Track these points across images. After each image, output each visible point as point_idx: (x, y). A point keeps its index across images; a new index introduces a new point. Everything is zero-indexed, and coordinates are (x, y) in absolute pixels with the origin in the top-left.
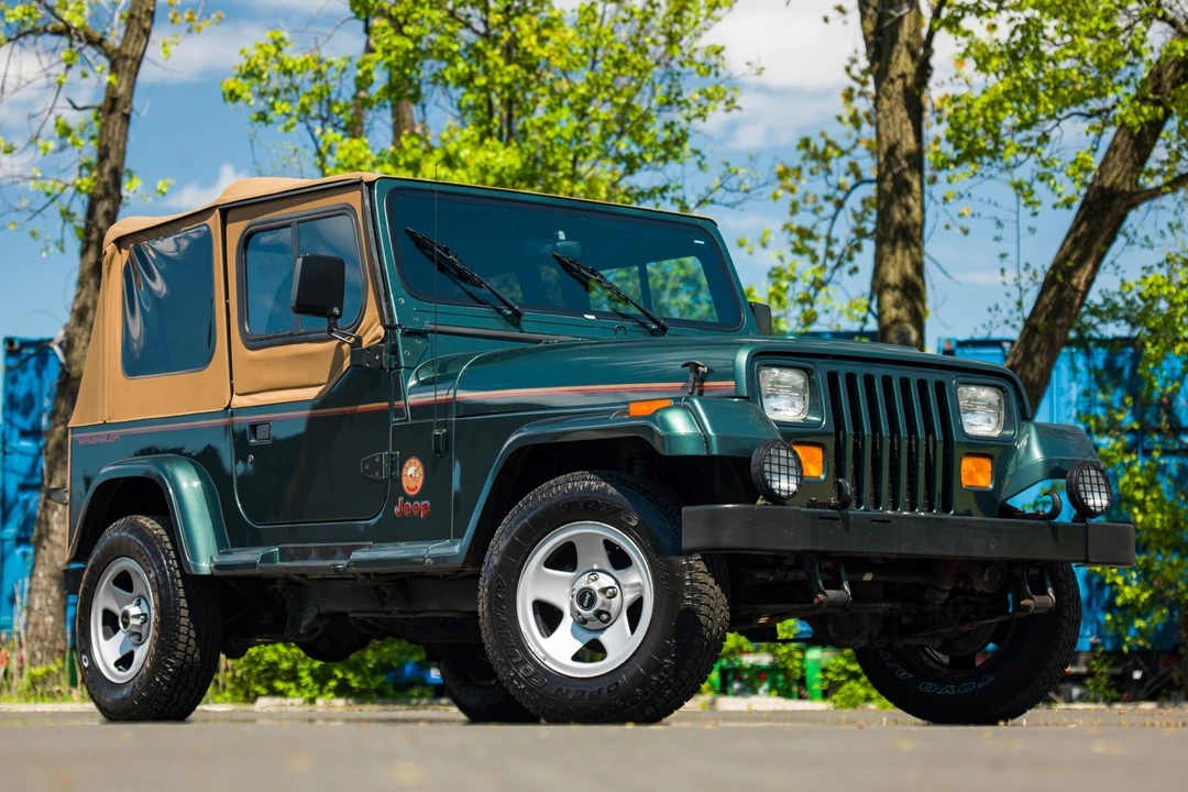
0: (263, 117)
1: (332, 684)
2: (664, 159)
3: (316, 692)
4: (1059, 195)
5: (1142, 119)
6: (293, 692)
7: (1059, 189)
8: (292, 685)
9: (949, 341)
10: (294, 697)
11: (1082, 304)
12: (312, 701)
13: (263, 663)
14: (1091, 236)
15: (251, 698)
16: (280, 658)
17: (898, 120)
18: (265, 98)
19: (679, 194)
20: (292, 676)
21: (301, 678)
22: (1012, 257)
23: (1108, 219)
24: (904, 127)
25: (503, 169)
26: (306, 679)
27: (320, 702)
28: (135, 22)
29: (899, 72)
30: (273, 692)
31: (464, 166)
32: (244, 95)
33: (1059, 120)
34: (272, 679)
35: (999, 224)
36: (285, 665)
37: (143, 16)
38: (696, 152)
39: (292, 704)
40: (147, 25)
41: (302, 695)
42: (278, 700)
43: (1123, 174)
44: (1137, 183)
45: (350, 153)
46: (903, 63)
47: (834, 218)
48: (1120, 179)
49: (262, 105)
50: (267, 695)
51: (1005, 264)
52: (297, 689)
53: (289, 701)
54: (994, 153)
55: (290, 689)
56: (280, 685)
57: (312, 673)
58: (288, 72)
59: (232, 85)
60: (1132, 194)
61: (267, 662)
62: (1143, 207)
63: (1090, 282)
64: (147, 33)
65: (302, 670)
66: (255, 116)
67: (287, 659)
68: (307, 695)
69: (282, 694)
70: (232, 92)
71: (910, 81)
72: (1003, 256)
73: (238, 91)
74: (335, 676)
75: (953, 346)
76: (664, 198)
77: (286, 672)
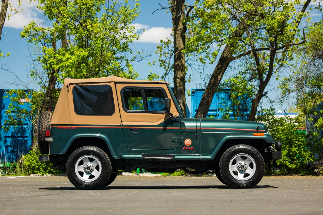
0: (30, 41)
1: (48, 171)
2: (123, 51)
3: (44, 173)
4: (210, 61)
5: (230, 42)
6: (38, 173)
7: (210, 59)
8: (38, 171)
9: (193, 89)
11: (219, 83)
12: (43, 175)
14: (221, 68)
16: (35, 165)
17: (179, 40)
18: (31, 37)
19: (126, 58)
20: (38, 169)
21: (41, 170)
22: (202, 73)
23: (225, 64)
24: (181, 41)
25: (84, 55)
26: (42, 170)
27: (45, 175)
28: (2, 16)
29: (180, 28)
30: (34, 173)
31: (75, 55)
32: (26, 36)
33: (212, 43)
34: (34, 170)
35: (199, 66)
36: (37, 167)
37: (3, 15)
38: (130, 49)
39: (38, 176)
40: (4, 17)
42: (35, 175)
43: (228, 54)
44: (231, 55)
45: (49, 52)
46: (181, 26)
47: (170, 58)
48: (227, 55)
49: (30, 38)
50: (32, 174)
51: (201, 74)
52: (40, 172)
53: (38, 175)
54: (197, 50)
55: (38, 172)
56: (35, 171)
57: (43, 169)
58: (36, 31)
59: (23, 34)
60: (230, 58)
61: (32, 166)
62: (233, 61)
63: (221, 78)
64: (4, 19)
65: (41, 168)
66: (28, 41)
67: (37, 166)
68: (42, 174)
69: (36, 173)
70: (23, 35)
71: (182, 30)
72: (200, 73)
73: (24, 35)
74: (48, 169)
75: (194, 91)
76: (123, 59)
77: (37, 168)
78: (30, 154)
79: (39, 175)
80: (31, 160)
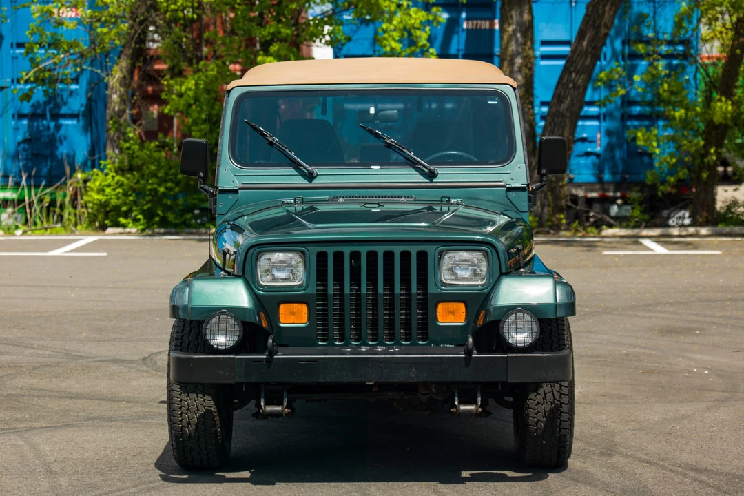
1: (157, 219)
3: (146, 225)
6: (131, 225)
8: (130, 220)
10: (131, 228)
12: (143, 232)
13: (110, 206)
15: (103, 228)
16: (121, 203)
20: (129, 214)
21: (135, 215)
26: (139, 216)
27: (148, 230)
30: (117, 225)
34: (119, 216)
36: (124, 208)
39: (130, 232)
41: (136, 226)
42: (120, 229)
50: (112, 226)
52: (133, 223)
53: (127, 230)
55: (129, 223)
56: (122, 220)
57: (143, 212)
61: (113, 206)
67: (126, 204)
68: (141, 227)
69: (124, 226)
74: (158, 215)
77: (125, 212)
78: (102, 170)
79: (134, 230)
80: (108, 190)
